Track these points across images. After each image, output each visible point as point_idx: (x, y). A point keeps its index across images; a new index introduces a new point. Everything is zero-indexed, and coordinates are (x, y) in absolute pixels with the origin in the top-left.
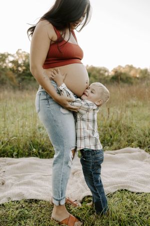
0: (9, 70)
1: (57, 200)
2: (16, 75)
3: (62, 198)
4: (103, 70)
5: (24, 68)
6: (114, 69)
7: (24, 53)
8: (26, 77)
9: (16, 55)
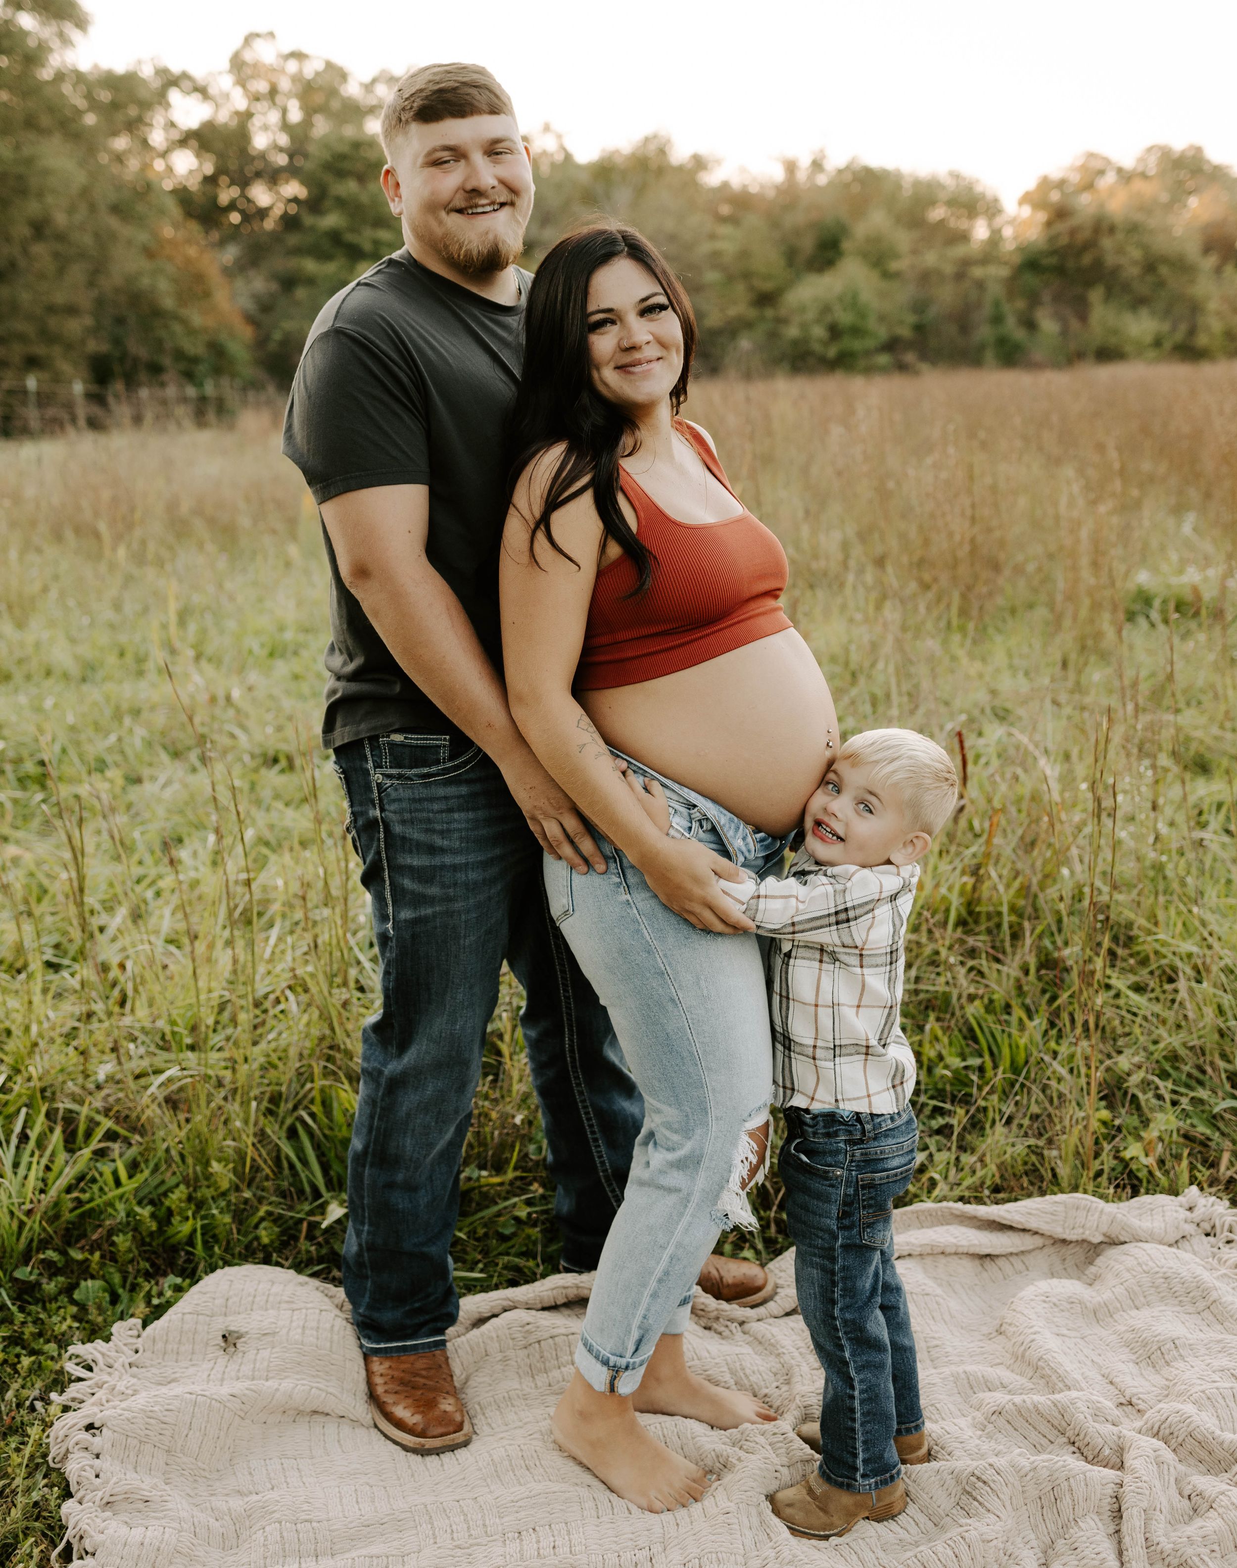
0: (174, 209)
1: (605, 1363)
2: (231, 254)
3: (637, 1360)
4: (952, 203)
5: (293, 189)
6: (1045, 184)
7: (292, 66)
8: (310, 266)
9: (225, 83)
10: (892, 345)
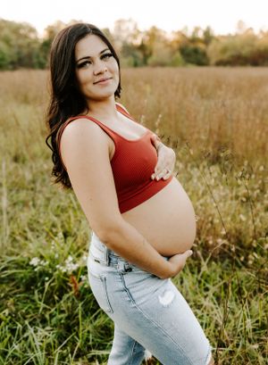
10: (12, 63)
